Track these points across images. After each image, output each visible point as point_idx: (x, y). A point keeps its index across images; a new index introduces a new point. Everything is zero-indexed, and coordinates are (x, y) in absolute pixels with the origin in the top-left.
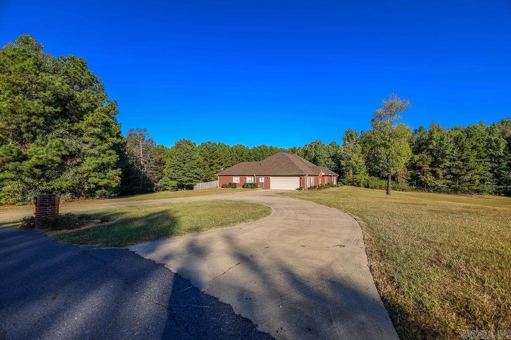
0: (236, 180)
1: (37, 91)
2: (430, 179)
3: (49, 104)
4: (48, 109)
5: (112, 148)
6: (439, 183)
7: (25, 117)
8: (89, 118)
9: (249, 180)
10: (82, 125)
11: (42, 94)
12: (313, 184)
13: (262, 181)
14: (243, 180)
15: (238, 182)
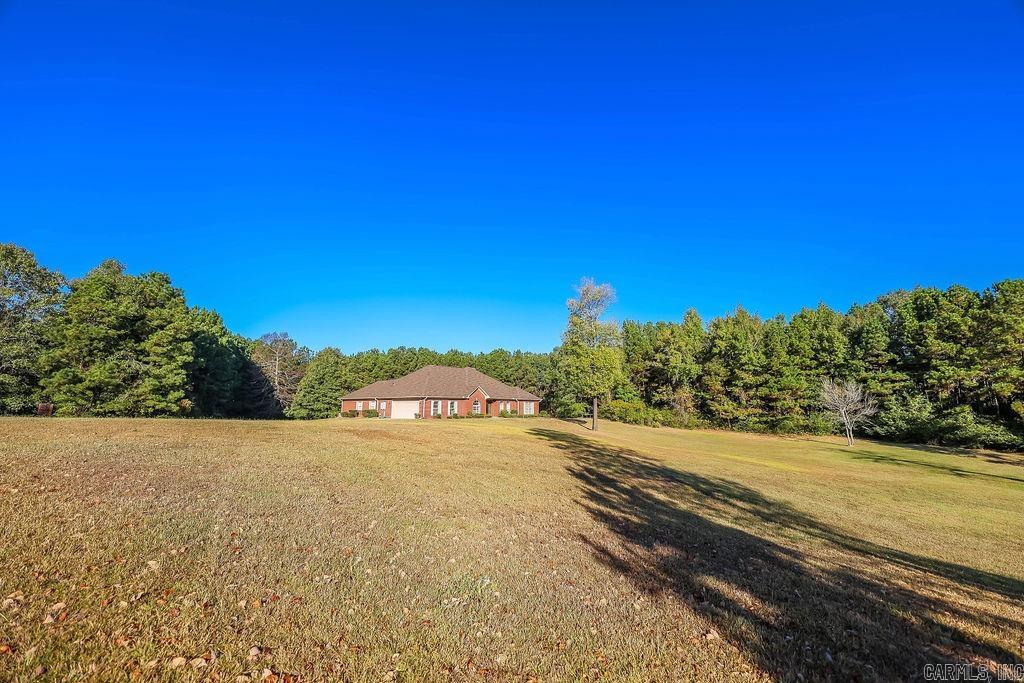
0: (359, 406)
1: (103, 317)
2: (725, 407)
3: (114, 327)
4: (112, 332)
5: (181, 367)
6: (741, 414)
7: (88, 343)
8: (154, 338)
9: (372, 405)
10: (146, 345)
11: (106, 319)
12: (456, 411)
13: (383, 407)
14: (365, 406)
15: (361, 408)
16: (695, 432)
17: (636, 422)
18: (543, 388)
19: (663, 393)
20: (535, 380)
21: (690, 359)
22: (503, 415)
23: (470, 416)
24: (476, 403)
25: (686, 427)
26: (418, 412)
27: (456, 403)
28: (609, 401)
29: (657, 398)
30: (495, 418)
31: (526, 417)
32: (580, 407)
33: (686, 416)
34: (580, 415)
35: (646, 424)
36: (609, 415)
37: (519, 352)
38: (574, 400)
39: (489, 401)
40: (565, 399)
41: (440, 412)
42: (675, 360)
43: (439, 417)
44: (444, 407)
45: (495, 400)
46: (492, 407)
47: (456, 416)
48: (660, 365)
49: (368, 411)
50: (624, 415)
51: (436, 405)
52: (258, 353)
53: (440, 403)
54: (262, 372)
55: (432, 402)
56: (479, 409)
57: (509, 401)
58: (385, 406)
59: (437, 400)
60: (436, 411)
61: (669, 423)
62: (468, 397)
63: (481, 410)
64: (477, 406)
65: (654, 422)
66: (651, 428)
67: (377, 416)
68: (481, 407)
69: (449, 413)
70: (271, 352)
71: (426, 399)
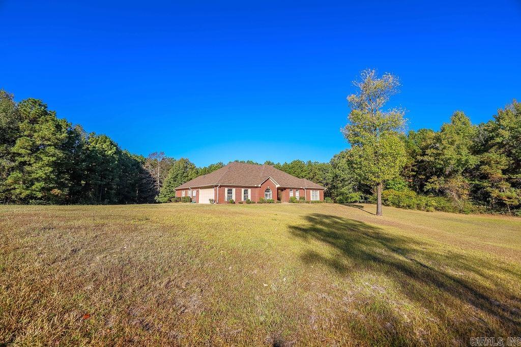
9: (189, 193)
12: (249, 198)
13: (194, 194)
14: (186, 194)
15: (184, 196)
16: (471, 216)
17: (409, 207)
18: (327, 184)
19: (436, 183)
20: (321, 179)
22: (292, 201)
23: (262, 202)
24: (267, 190)
25: (461, 211)
26: (213, 198)
27: (249, 190)
29: (428, 186)
30: (285, 203)
31: (313, 202)
32: (356, 196)
33: (460, 202)
34: (355, 202)
35: (419, 208)
37: (310, 162)
38: (351, 190)
39: (282, 189)
40: (344, 190)
41: (234, 198)
42: (450, 153)
43: (233, 202)
44: (238, 195)
45: (285, 189)
46: (283, 194)
47: (249, 202)
48: (432, 159)
49: (184, 198)
50: (397, 201)
51: (230, 192)
52: (147, 164)
53: (234, 190)
54: (150, 175)
55: (226, 189)
56: (270, 196)
57: (297, 189)
58: (195, 194)
59: (230, 187)
60: (230, 197)
61: (442, 208)
62: (260, 186)
63: (273, 197)
64: (268, 193)
65: (427, 207)
66: (425, 212)
67: (191, 201)
68: (273, 195)
69: (243, 199)
70: (155, 163)
71: (221, 186)
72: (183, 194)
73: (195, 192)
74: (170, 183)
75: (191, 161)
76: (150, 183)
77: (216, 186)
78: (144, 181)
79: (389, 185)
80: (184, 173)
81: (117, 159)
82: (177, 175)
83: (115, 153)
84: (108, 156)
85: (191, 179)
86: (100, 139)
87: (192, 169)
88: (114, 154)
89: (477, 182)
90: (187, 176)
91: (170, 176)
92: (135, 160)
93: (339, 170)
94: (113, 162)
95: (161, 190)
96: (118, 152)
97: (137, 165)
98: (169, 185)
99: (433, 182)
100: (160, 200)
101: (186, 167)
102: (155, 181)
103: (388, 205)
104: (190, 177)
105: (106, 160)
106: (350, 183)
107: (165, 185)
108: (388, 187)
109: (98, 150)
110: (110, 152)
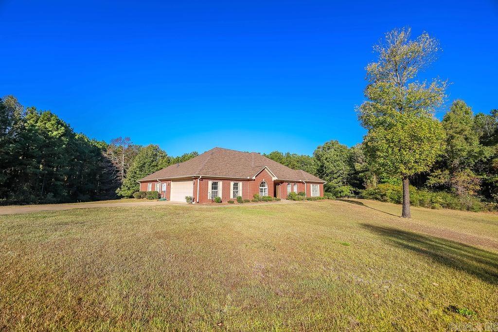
9: (157, 187)
12: (240, 194)
13: (164, 189)
14: (153, 187)
15: (150, 190)
16: (480, 215)
19: (440, 177)
21: (476, 142)
22: (291, 197)
23: (257, 199)
24: (262, 184)
25: (468, 209)
26: (191, 195)
27: (240, 184)
28: (375, 184)
30: (284, 202)
31: (313, 199)
36: (379, 197)
38: (341, 183)
39: (276, 183)
41: (220, 195)
43: (219, 201)
44: (226, 190)
45: (282, 182)
46: (279, 188)
47: (240, 200)
49: (150, 193)
50: (396, 197)
51: (215, 186)
52: (110, 151)
53: (220, 184)
54: (112, 164)
55: (210, 183)
56: (266, 192)
57: (295, 182)
58: (165, 187)
59: (215, 180)
60: (215, 194)
61: (448, 204)
62: (254, 178)
63: (269, 192)
64: (263, 188)
65: (432, 204)
66: (430, 210)
67: (160, 198)
68: (268, 190)
69: (232, 196)
70: (119, 151)
71: (202, 179)
72: (149, 188)
73: (165, 185)
74: (135, 173)
75: (162, 148)
76: (111, 173)
77: (196, 178)
78: (105, 171)
79: (383, 179)
80: (153, 161)
81: (66, 143)
82: (145, 163)
83: (64, 135)
84: (52, 137)
85: (162, 169)
86: (42, 116)
87: (163, 157)
88: (62, 136)
89: (485, 176)
90: (157, 166)
91: (135, 164)
92: (95, 146)
93: (328, 162)
94: (59, 146)
95: (124, 181)
96: (68, 133)
97: (97, 152)
98: (135, 176)
99: (436, 176)
100: (123, 193)
101: (156, 155)
102: (118, 171)
103: (385, 201)
104: (159, 167)
105: (50, 143)
106: (339, 176)
107: (129, 175)
108: (382, 180)
109: (39, 129)
110: (55, 133)
